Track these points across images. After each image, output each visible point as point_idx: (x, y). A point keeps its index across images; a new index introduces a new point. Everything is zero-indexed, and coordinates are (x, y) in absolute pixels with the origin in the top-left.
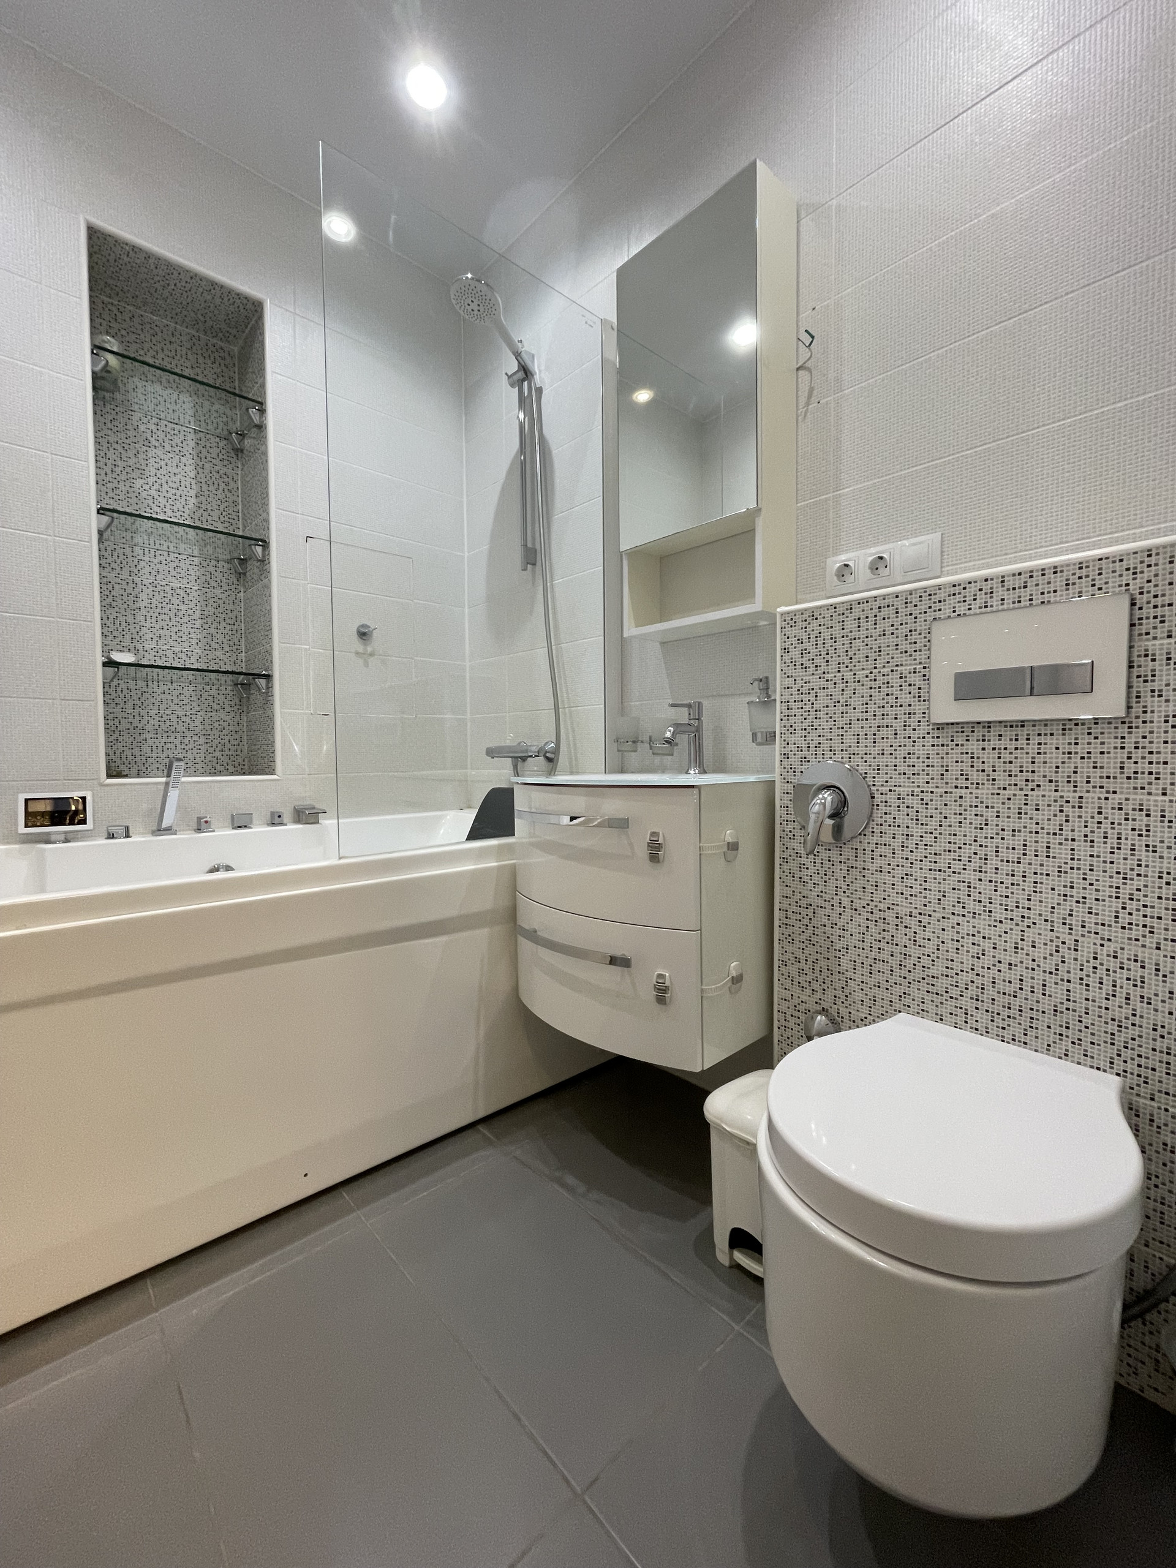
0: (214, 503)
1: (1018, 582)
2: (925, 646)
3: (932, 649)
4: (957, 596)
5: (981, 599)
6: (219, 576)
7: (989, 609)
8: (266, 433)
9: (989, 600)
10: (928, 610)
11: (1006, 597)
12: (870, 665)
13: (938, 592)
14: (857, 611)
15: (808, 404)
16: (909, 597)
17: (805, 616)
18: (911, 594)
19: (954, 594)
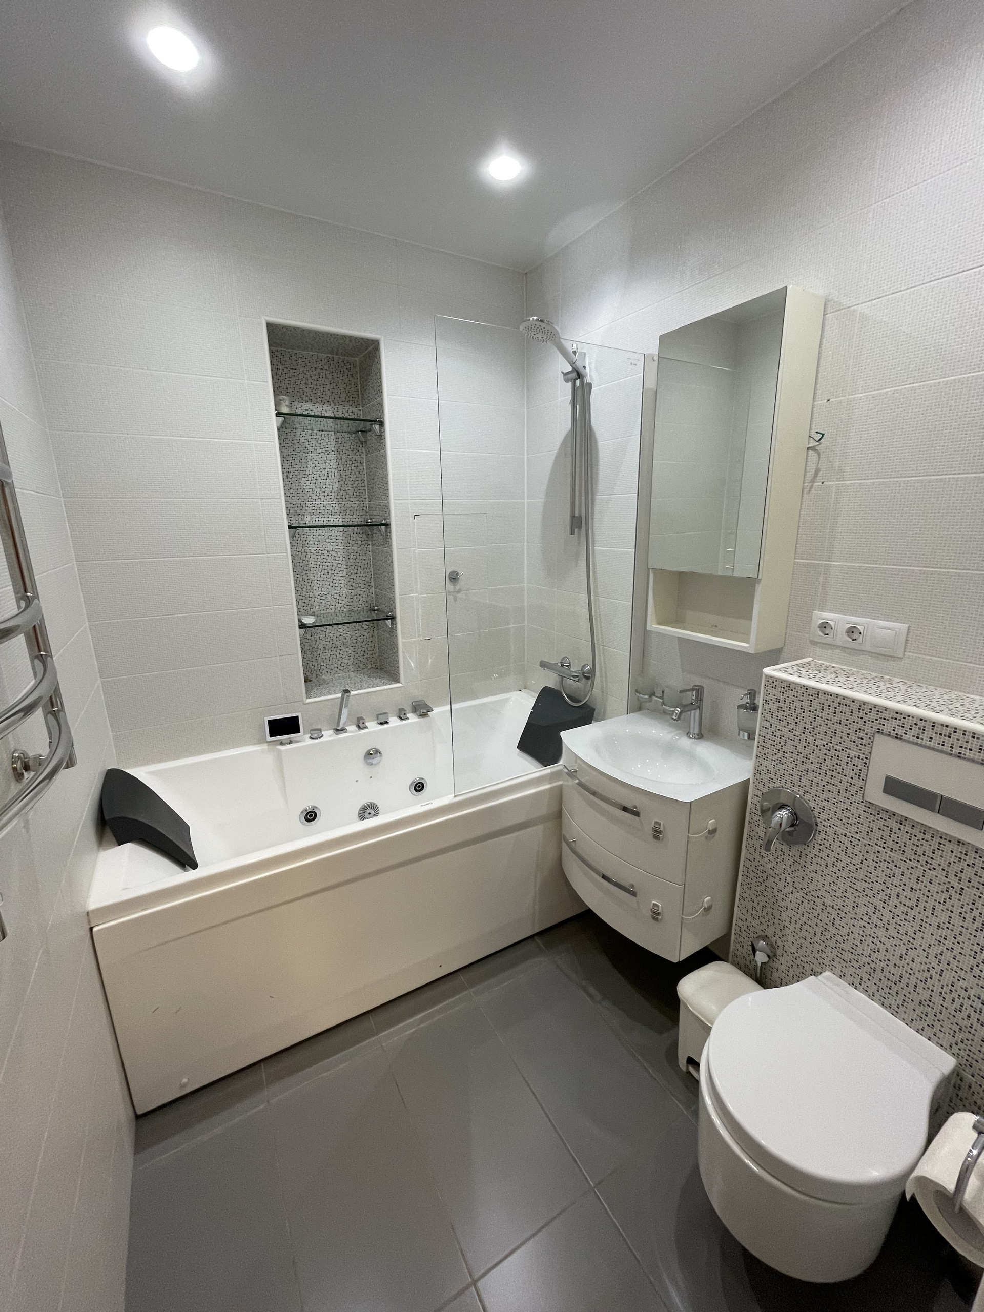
0: (350, 483)
1: (946, 731)
2: (869, 744)
3: (874, 748)
4: (898, 721)
5: (915, 731)
6: (355, 536)
7: (919, 741)
8: (385, 442)
9: (921, 734)
10: (875, 721)
11: (933, 737)
12: (827, 739)
13: (884, 712)
14: (822, 698)
15: (813, 481)
16: (862, 706)
17: (783, 685)
18: (864, 704)
19: (896, 719)
